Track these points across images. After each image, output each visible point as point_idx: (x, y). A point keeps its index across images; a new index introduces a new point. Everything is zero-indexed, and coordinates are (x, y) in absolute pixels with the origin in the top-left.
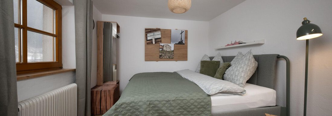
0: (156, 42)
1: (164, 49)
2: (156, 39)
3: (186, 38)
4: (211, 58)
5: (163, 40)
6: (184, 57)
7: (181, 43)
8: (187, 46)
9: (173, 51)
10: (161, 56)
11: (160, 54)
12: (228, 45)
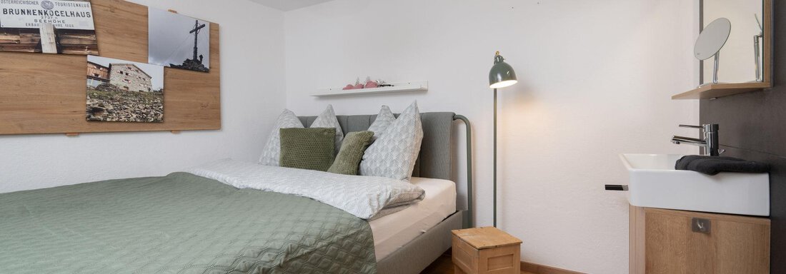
0: (61, 49)
1: (116, 80)
2: (60, 34)
3: (214, 49)
4: (306, 121)
5: (104, 41)
6: (209, 117)
7: (194, 65)
8: (218, 79)
9: (161, 93)
10: (95, 111)
11: (95, 103)
12: (350, 87)
